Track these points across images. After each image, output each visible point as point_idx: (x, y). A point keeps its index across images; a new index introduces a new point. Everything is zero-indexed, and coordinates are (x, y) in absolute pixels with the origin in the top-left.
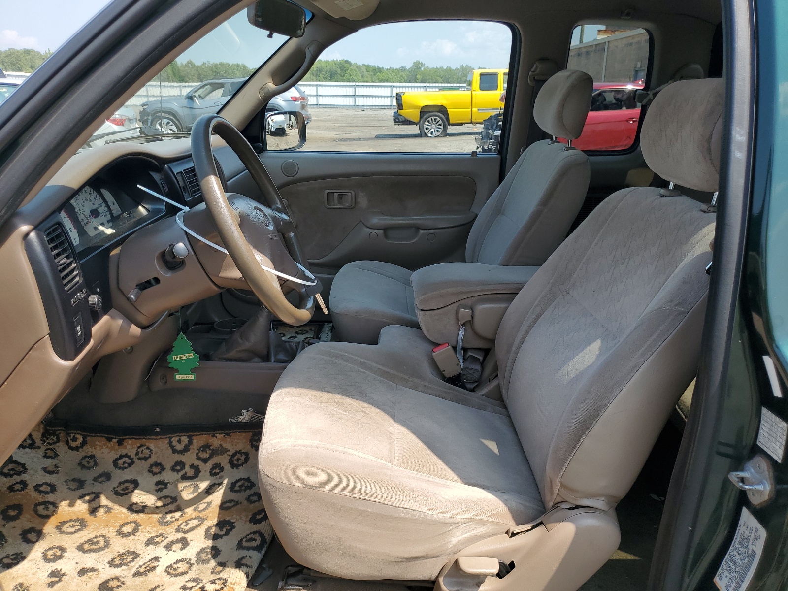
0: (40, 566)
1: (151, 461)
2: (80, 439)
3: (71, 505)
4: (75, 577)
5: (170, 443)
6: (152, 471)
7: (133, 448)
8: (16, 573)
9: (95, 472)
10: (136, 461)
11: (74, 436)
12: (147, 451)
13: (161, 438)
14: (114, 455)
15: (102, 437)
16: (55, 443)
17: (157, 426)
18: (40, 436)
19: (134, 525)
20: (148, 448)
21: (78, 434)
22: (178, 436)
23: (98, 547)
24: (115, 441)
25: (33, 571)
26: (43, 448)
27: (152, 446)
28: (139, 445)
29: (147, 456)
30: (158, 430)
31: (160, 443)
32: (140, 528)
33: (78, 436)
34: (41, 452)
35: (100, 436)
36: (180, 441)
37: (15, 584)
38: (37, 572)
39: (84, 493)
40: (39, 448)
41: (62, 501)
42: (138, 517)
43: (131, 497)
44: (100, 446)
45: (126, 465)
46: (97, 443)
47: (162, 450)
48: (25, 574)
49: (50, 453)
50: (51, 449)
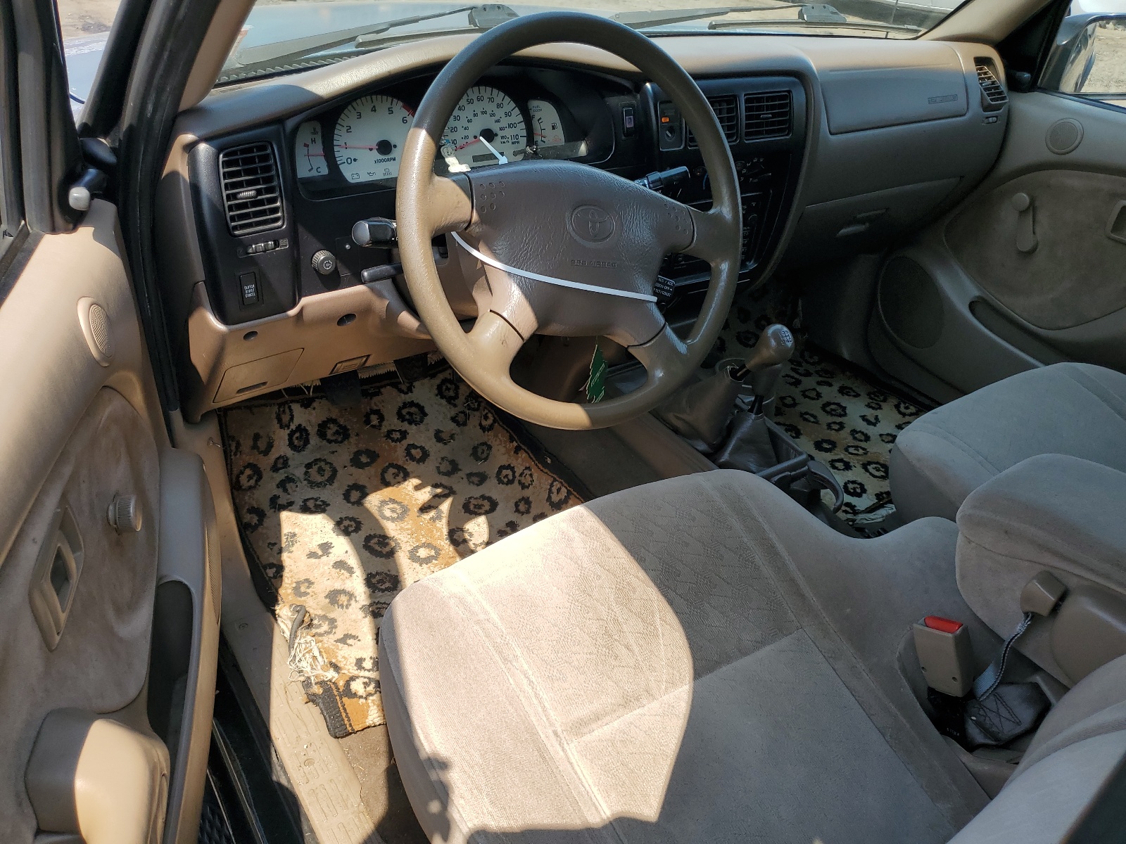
0: (324, 530)
1: (527, 493)
2: (490, 421)
3: (417, 488)
4: (329, 564)
5: (552, 485)
6: (519, 505)
7: (522, 465)
8: (302, 520)
9: (479, 467)
10: (516, 482)
11: (487, 414)
12: (529, 479)
13: (546, 473)
14: (504, 460)
15: (508, 431)
16: (474, 410)
17: (552, 456)
18: (468, 394)
19: (433, 553)
20: (531, 475)
21: (492, 413)
22: (561, 483)
23: (380, 550)
24: (515, 444)
25: (314, 530)
26: (460, 408)
27: (535, 476)
28: (528, 465)
29: (527, 484)
30: (549, 461)
31: (545, 477)
32: (434, 561)
33: (490, 415)
34: (453, 412)
35: (506, 430)
36: (559, 490)
37: (290, 531)
38: (317, 533)
39: (443, 482)
40: (455, 406)
41: (415, 477)
42: (447, 547)
43: (469, 520)
44: (501, 441)
45: (506, 480)
46: (500, 435)
47: (542, 488)
48: (306, 528)
49: (461, 418)
50: (465, 415)
